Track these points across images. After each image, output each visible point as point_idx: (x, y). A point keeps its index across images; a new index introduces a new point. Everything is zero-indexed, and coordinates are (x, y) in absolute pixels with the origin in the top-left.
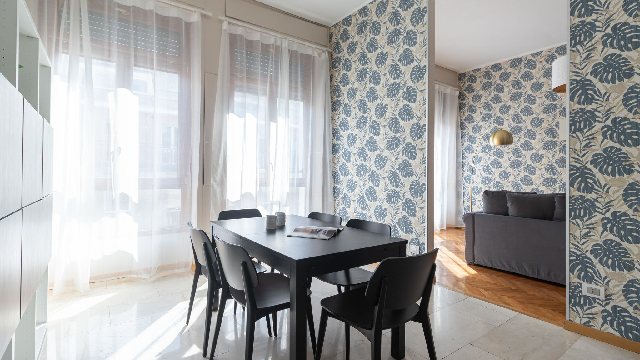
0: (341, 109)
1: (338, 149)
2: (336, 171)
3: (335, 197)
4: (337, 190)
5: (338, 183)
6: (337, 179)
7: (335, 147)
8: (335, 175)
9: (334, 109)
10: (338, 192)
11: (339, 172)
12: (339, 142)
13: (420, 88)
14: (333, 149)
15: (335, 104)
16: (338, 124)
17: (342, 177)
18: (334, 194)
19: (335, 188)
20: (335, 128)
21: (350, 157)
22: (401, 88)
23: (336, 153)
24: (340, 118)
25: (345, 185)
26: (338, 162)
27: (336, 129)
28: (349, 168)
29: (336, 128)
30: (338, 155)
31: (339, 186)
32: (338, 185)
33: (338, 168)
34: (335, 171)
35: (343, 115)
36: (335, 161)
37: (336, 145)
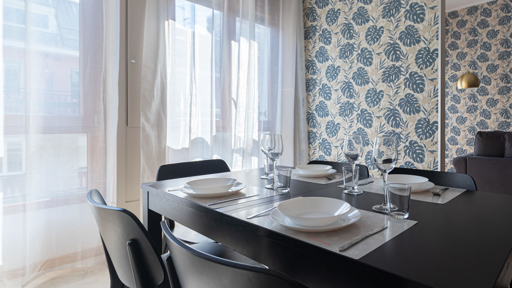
0: (317, 36)
1: (313, 85)
2: (311, 112)
3: (310, 143)
4: (312, 135)
5: (314, 126)
6: (312, 121)
7: (309, 82)
8: (309, 117)
9: (308, 37)
10: (313, 138)
11: (315, 112)
12: (315, 77)
13: (429, 5)
14: (306, 85)
15: (309, 30)
16: (314, 54)
17: (319, 119)
18: (309, 139)
19: (310, 133)
20: (309, 60)
21: (331, 94)
22: (402, 6)
23: (311, 90)
24: (316, 48)
25: (323, 128)
26: (314, 100)
27: (311, 61)
28: (328, 108)
29: (311, 59)
30: (314, 93)
31: (315, 130)
32: (314, 128)
33: (314, 108)
34: (309, 112)
35: (320, 43)
36: (309, 100)
37: (310, 80)
